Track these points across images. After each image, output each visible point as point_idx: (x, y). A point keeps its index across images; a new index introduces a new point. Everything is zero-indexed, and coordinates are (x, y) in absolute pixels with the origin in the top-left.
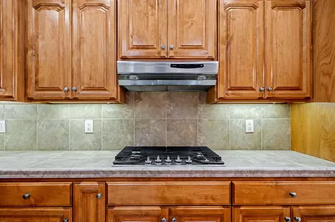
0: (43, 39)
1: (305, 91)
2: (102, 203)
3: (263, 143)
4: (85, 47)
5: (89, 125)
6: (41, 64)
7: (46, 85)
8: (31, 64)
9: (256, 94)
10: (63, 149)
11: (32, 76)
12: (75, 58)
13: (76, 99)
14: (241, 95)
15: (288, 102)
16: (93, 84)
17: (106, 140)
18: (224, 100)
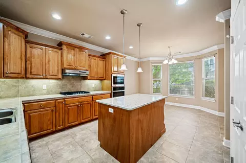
0: (34, 58)
1: (104, 78)
2: (64, 105)
3: (97, 89)
4: (51, 63)
5: (45, 87)
6: (33, 66)
7: (35, 74)
8: (29, 66)
9: (95, 78)
10: (33, 96)
11: (29, 70)
12: (47, 66)
13: (47, 78)
14: (92, 78)
15: (101, 80)
16: (53, 74)
17: (52, 91)
18: (89, 79)
